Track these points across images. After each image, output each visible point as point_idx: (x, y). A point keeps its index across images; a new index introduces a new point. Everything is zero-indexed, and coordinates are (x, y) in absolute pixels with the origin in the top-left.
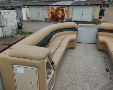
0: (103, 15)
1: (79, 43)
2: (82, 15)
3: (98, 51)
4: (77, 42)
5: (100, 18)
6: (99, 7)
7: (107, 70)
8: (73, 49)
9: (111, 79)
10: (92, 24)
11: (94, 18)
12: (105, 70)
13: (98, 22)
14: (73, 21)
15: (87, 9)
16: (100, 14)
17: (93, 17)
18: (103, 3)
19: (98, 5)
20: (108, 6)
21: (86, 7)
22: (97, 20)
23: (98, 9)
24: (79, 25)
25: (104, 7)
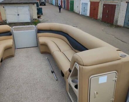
0: (42, 14)
1: (19, 49)
2: (18, 15)
3: (41, 54)
4: (15, 48)
5: (39, 17)
6: (35, 5)
7: (53, 72)
8: (12, 58)
9: (57, 80)
10: (31, 25)
11: (33, 18)
12: (51, 72)
13: (38, 22)
14: (8, 23)
15: (22, 8)
16: (38, 14)
17: (31, 16)
18: (40, 2)
19: (33, 4)
20: (45, 5)
21: (21, 5)
22: (36, 19)
23: (34, 8)
24: (13, 27)
25: (41, 5)
